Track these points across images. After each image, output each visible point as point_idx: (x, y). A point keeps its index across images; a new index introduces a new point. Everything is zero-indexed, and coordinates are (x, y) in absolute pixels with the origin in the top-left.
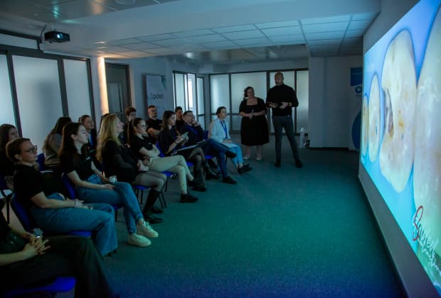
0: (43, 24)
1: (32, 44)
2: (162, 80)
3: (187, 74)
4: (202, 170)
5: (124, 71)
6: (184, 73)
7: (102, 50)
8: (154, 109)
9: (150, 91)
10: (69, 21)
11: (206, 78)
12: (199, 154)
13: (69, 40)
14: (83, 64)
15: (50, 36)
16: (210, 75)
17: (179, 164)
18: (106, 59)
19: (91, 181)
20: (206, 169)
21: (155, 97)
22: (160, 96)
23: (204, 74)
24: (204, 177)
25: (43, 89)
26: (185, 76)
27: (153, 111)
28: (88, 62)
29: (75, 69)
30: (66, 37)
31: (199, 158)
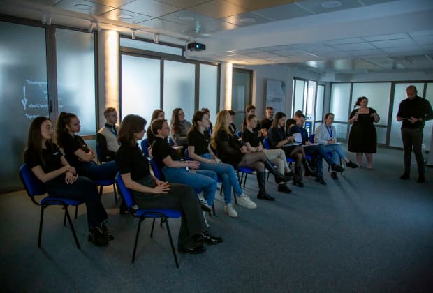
0: (187, 37)
1: (178, 52)
2: (282, 86)
3: (308, 80)
4: (302, 165)
5: (249, 75)
6: (305, 80)
7: (231, 57)
8: (271, 111)
9: (270, 94)
10: (206, 35)
11: (328, 86)
12: (300, 152)
13: (205, 49)
14: (215, 68)
15: (192, 46)
16: (331, 83)
17: (279, 157)
18: (234, 65)
19: (205, 157)
20: (305, 166)
21: (274, 100)
22: (279, 100)
23: (325, 82)
24: (303, 173)
25: (183, 87)
26: (306, 82)
27: (270, 112)
28: (219, 66)
29: (208, 72)
30: (203, 47)
31: (300, 156)
